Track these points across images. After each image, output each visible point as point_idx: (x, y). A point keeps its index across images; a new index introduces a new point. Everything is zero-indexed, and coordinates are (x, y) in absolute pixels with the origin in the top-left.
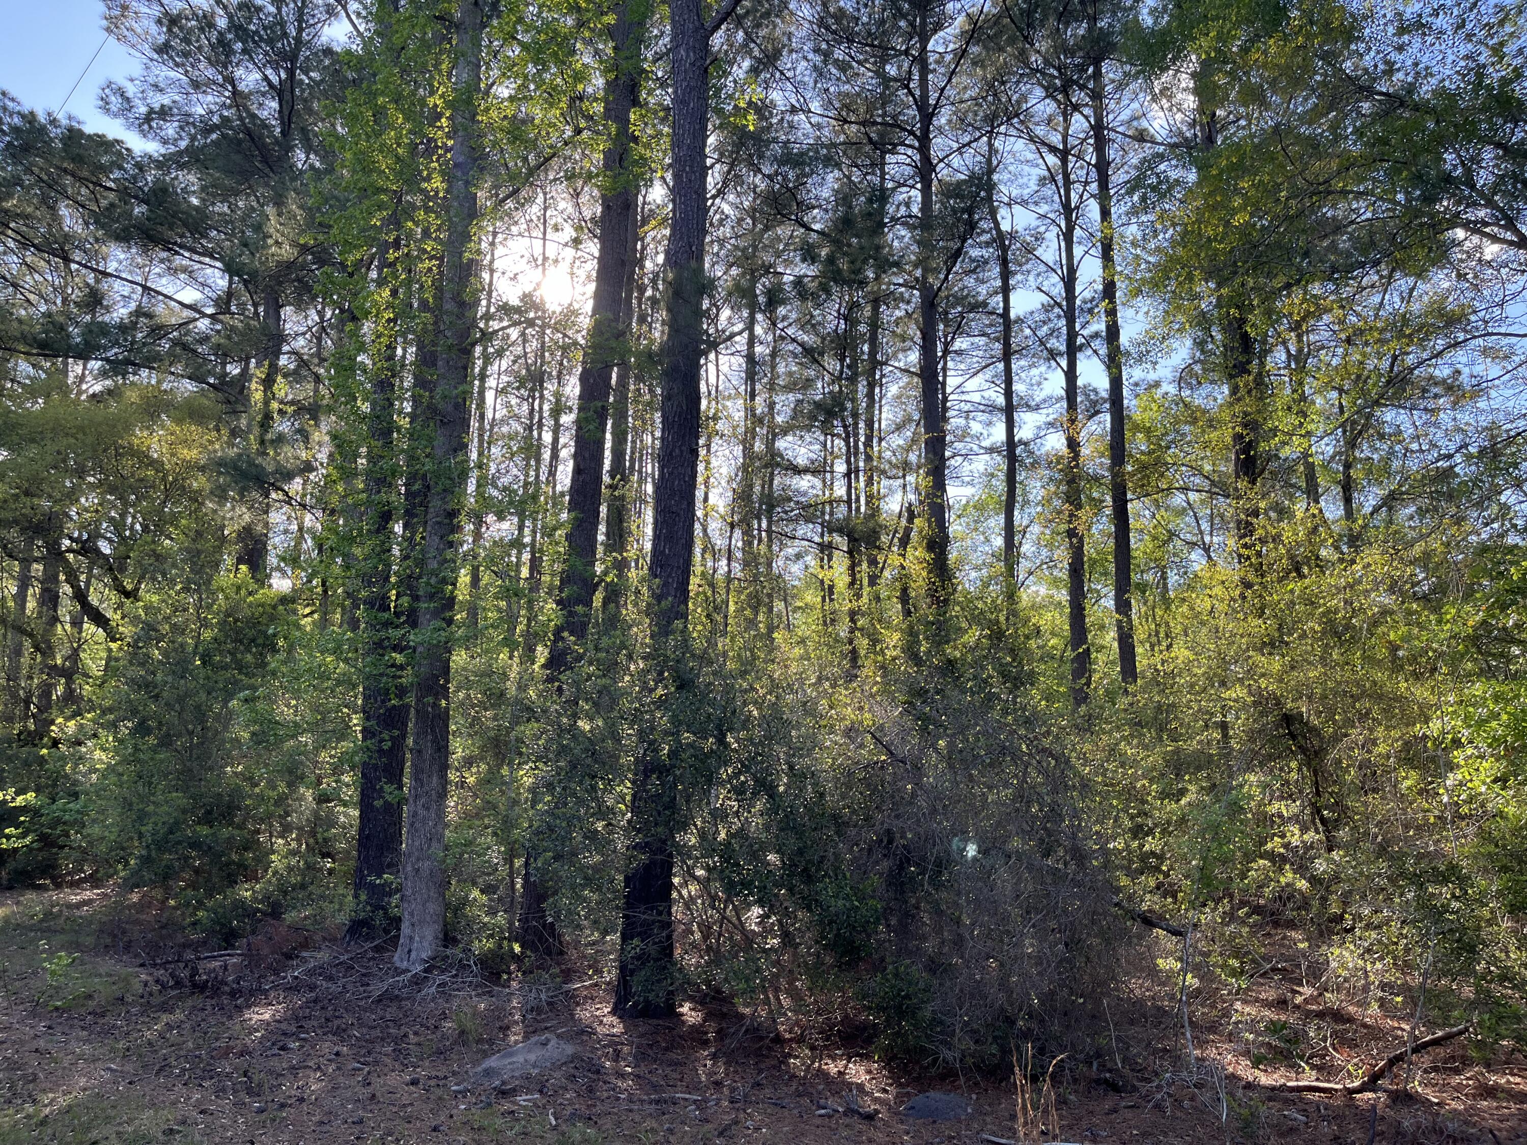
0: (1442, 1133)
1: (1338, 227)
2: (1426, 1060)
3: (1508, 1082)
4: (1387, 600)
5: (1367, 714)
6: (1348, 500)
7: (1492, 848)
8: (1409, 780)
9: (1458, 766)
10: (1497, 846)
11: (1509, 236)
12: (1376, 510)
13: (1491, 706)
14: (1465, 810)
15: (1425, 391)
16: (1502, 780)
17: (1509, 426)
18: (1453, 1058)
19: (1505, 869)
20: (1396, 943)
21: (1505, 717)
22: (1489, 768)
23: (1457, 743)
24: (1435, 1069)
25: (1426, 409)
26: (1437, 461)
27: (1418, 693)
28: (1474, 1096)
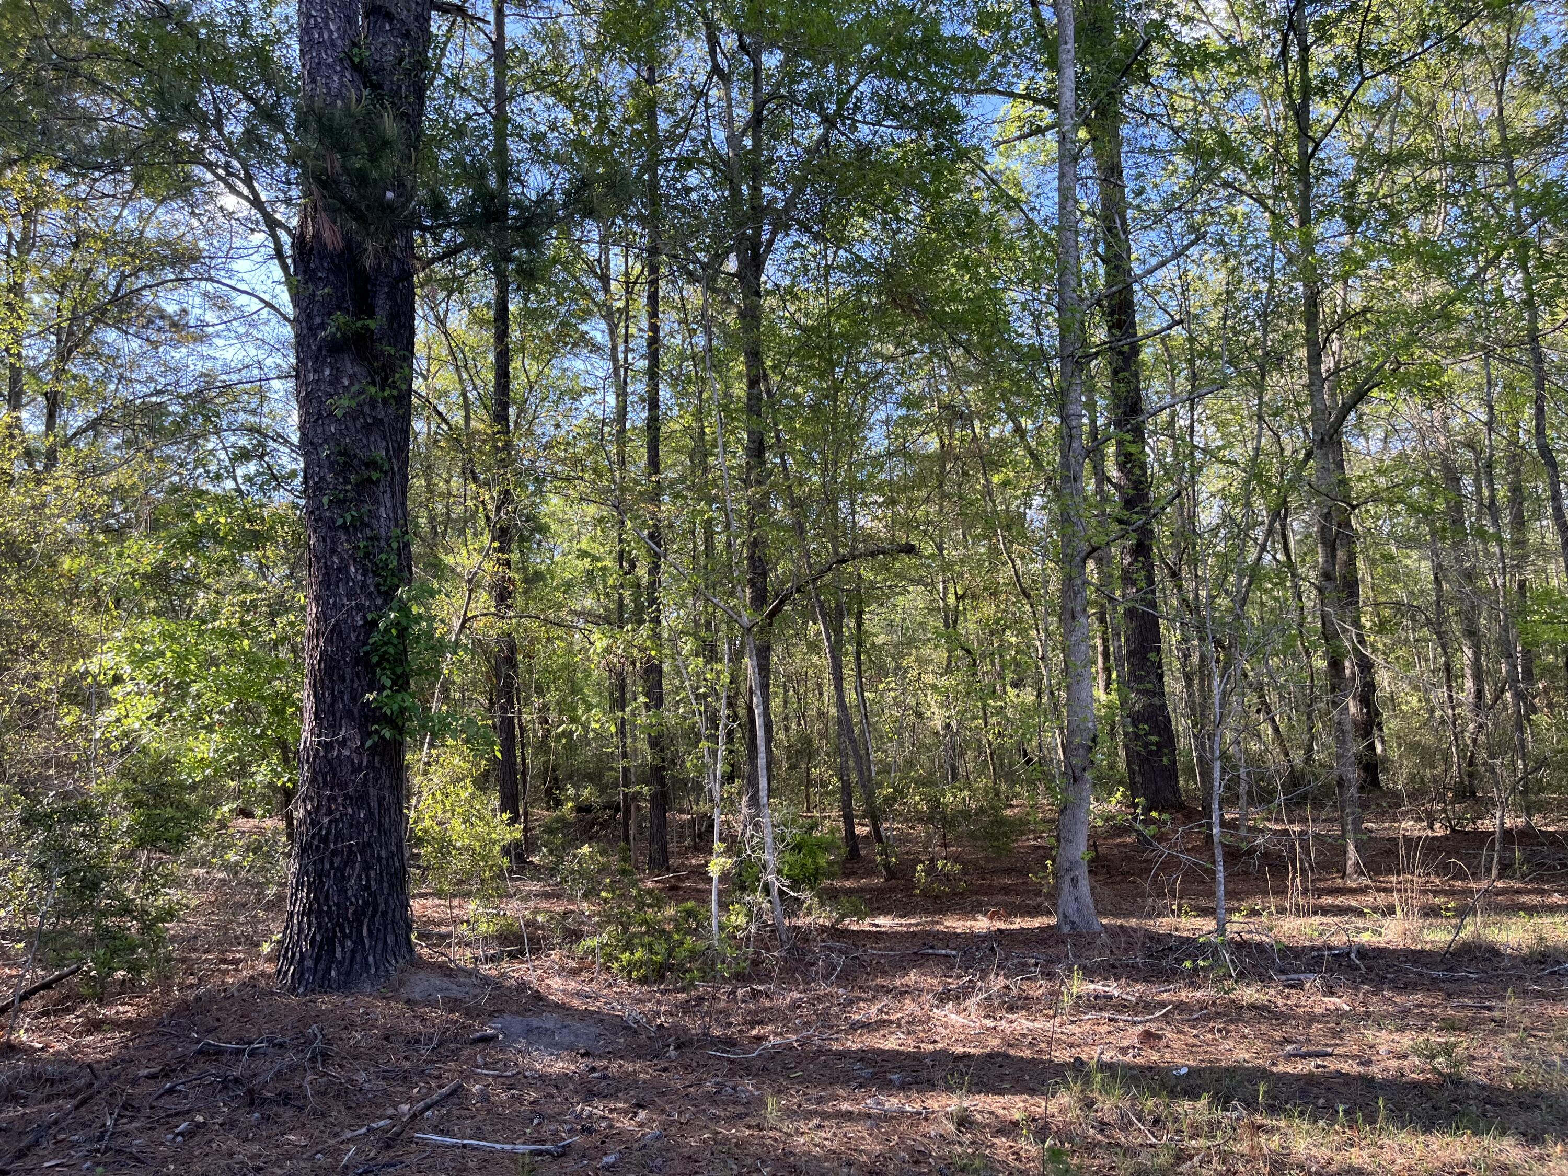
0: (40, 1078)
1: (90, 121)
2: (36, 1004)
3: (117, 1012)
4: (75, 528)
5: (33, 647)
6: (51, 417)
7: (130, 785)
8: (69, 717)
9: (116, 701)
10: (135, 781)
11: (246, 191)
12: (81, 431)
13: (158, 644)
14: (115, 746)
15: (150, 322)
16: (157, 717)
17: (224, 377)
18: (67, 998)
19: (139, 804)
20: (21, 889)
21: (169, 654)
22: (150, 704)
23: (117, 680)
24: (46, 1013)
25: (148, 340)
26: (151, 395)
27: (91, 627)
28: (81, 1033)
